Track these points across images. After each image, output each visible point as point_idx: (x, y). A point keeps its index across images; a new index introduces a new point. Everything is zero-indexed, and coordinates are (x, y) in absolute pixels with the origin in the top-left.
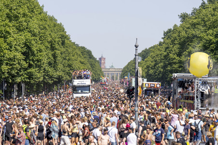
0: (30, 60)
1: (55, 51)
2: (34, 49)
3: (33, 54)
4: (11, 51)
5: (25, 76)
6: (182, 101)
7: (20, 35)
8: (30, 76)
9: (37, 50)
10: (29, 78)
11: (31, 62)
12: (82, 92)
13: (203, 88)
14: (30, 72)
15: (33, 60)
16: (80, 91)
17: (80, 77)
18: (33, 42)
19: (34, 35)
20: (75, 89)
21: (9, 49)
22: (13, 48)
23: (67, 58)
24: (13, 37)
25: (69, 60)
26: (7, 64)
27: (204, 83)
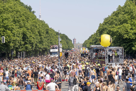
0: (26, 41)
1: (41, 36)
2: (28, 36)
3: (28, 38)
4: (14, 37)
5: (24, 48)
6: (97, 59)
7: (20, 29)
8: (26, 48)
9: (29, 36)
10: (26, 49)
11: (27, 42)
12: (54, 55)
13: (110, 53)
14: (26, 46)
15: (27, 41)
16: (53, 54)
17: (53, 48)
18: (27, 32)
19: (28, 29)
20: (51, 53)
21: (13, 36)
22: (16, 35)
23: (50, 39)
24: (15, 30)
25: (51, 40)
26: (13, 43)
27: (110, 50)
